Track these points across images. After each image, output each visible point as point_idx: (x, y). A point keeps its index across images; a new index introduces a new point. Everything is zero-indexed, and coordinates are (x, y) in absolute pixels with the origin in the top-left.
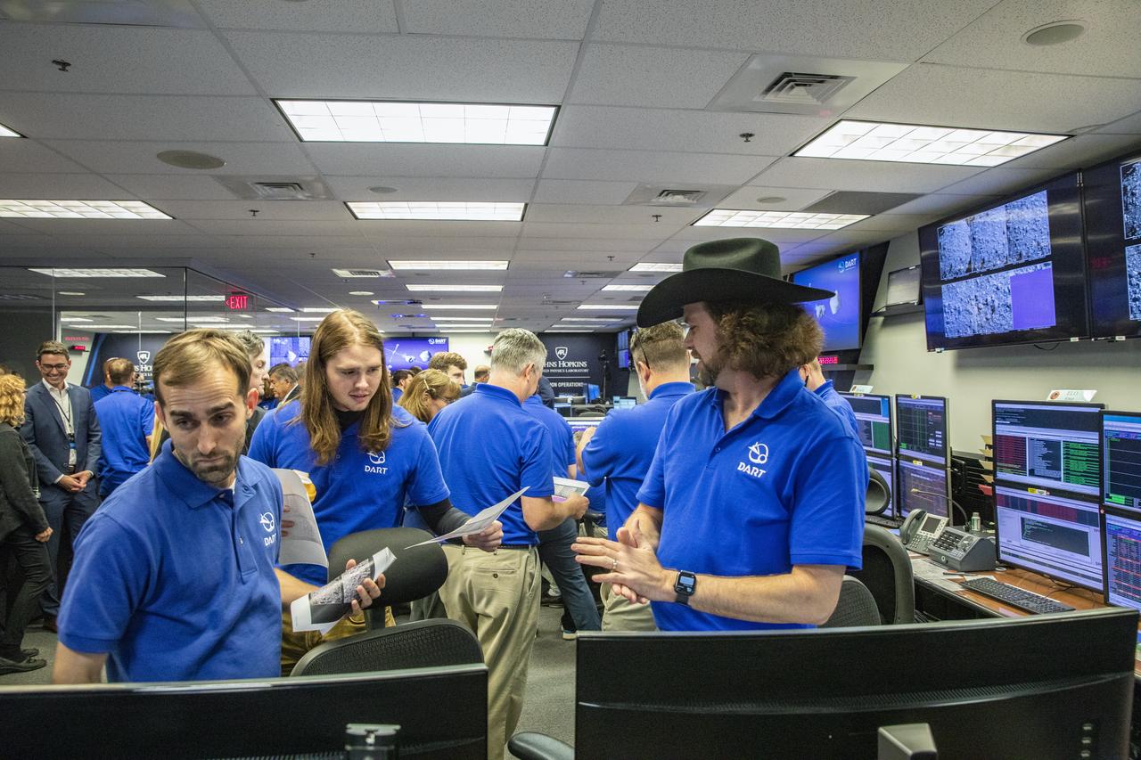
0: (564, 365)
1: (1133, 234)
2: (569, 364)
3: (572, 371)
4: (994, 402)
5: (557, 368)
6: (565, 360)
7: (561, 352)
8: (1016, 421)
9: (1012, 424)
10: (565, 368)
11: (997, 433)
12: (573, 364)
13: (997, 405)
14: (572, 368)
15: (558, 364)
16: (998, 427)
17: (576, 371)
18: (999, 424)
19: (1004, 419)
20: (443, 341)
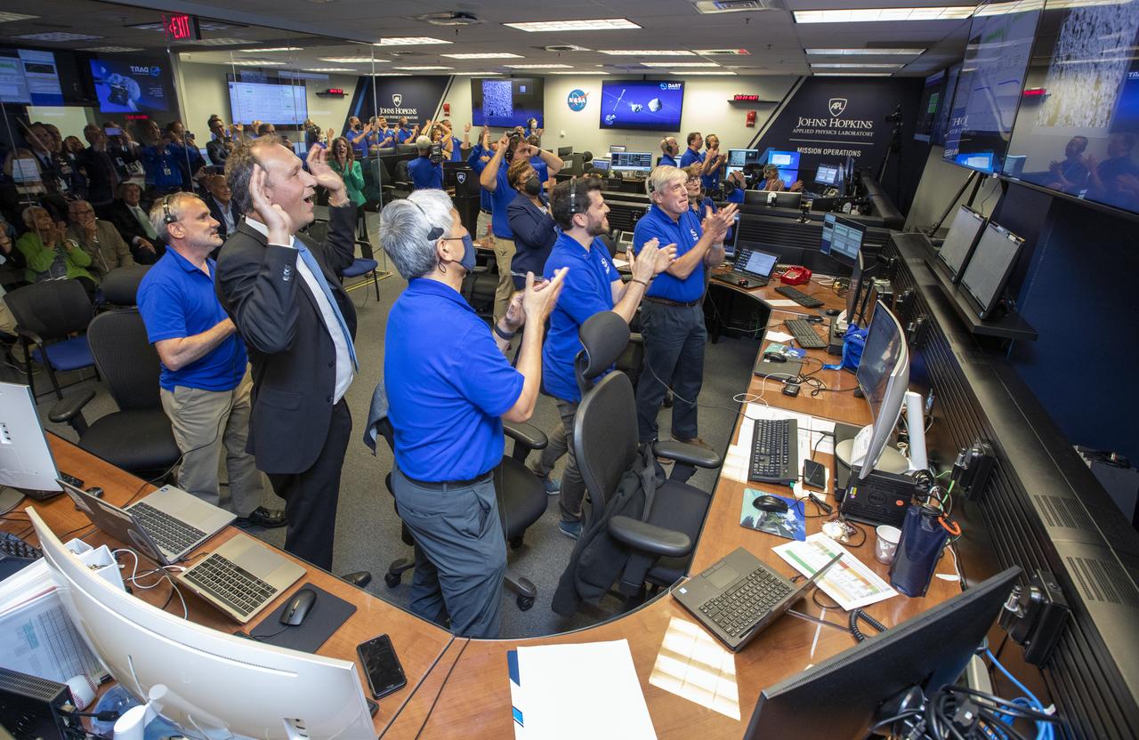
0: (837, 124)
2: (845, 124)
3: (847, 133)
5: (827, 128)
6: (840, 117)
7: (836, 106)
10: (838, 129)
12: (852, 123)
14: (848, 129)
15: (828, 123)
17: (853, 133)
20: (677, 86)
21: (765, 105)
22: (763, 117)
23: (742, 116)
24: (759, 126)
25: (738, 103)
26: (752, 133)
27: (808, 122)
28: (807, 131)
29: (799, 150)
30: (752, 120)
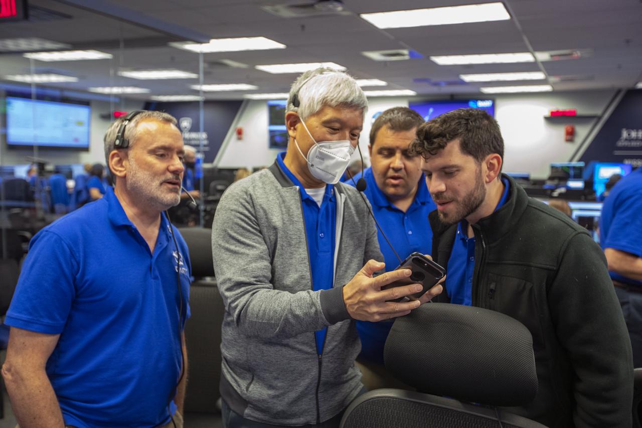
20: (487, 104)
21: (584, 119)
22: (583, 132)
23: (560, 132)
24: (579, 140)
25: (555, 118)
26: (571, 148)
27: (634, 134)
28: (634, 144)
29: (627, 162)
30: (571, 135)
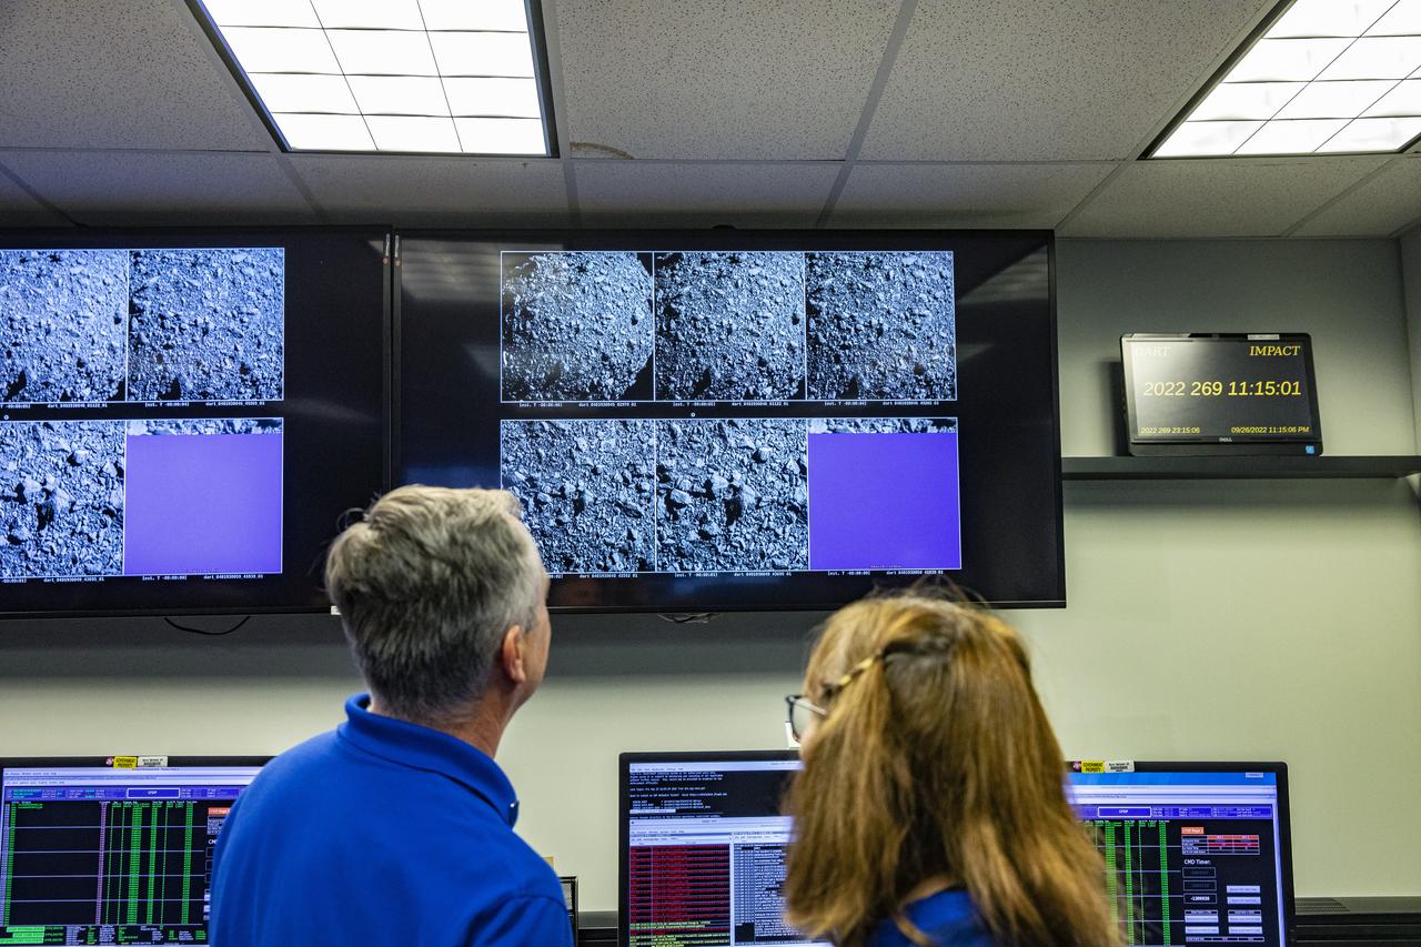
1: (521, 396)
4: (626, 760)
8: (698, 804)
9: (681, 813)
11: (633, 843)
13: (635, 768)
16: (636, 827)
18: (639, 816)
19: (657, 803)
